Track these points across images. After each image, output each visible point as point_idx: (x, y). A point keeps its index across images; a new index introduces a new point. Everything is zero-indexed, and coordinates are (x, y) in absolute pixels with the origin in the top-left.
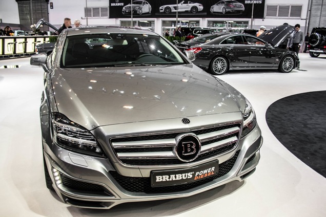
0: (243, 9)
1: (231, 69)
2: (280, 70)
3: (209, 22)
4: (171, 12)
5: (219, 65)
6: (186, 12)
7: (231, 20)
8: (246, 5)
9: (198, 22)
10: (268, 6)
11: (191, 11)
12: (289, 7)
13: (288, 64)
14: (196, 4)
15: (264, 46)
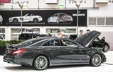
0: (72, 20)
1: (51, 65)
2: (91, 65)
3: (47, 29)
4: (18, 22)
5: (41, 63)
6: (30, 22)
7: (64, 28)
8: (73, 17)
9: (39, 29)
10: (90, 18)
11: (33, 22)
12: (104, 18)
13: (97, 60)
14: (37, 17)
15: (76, 46)
